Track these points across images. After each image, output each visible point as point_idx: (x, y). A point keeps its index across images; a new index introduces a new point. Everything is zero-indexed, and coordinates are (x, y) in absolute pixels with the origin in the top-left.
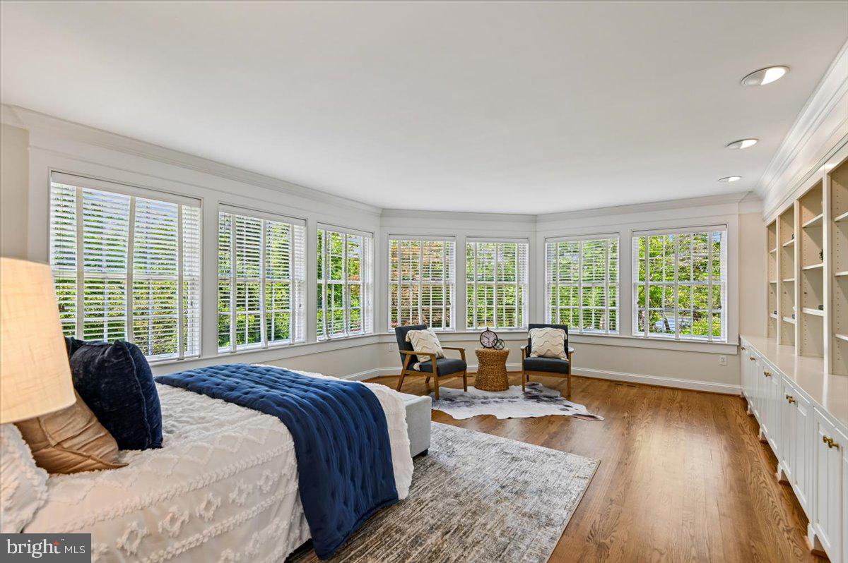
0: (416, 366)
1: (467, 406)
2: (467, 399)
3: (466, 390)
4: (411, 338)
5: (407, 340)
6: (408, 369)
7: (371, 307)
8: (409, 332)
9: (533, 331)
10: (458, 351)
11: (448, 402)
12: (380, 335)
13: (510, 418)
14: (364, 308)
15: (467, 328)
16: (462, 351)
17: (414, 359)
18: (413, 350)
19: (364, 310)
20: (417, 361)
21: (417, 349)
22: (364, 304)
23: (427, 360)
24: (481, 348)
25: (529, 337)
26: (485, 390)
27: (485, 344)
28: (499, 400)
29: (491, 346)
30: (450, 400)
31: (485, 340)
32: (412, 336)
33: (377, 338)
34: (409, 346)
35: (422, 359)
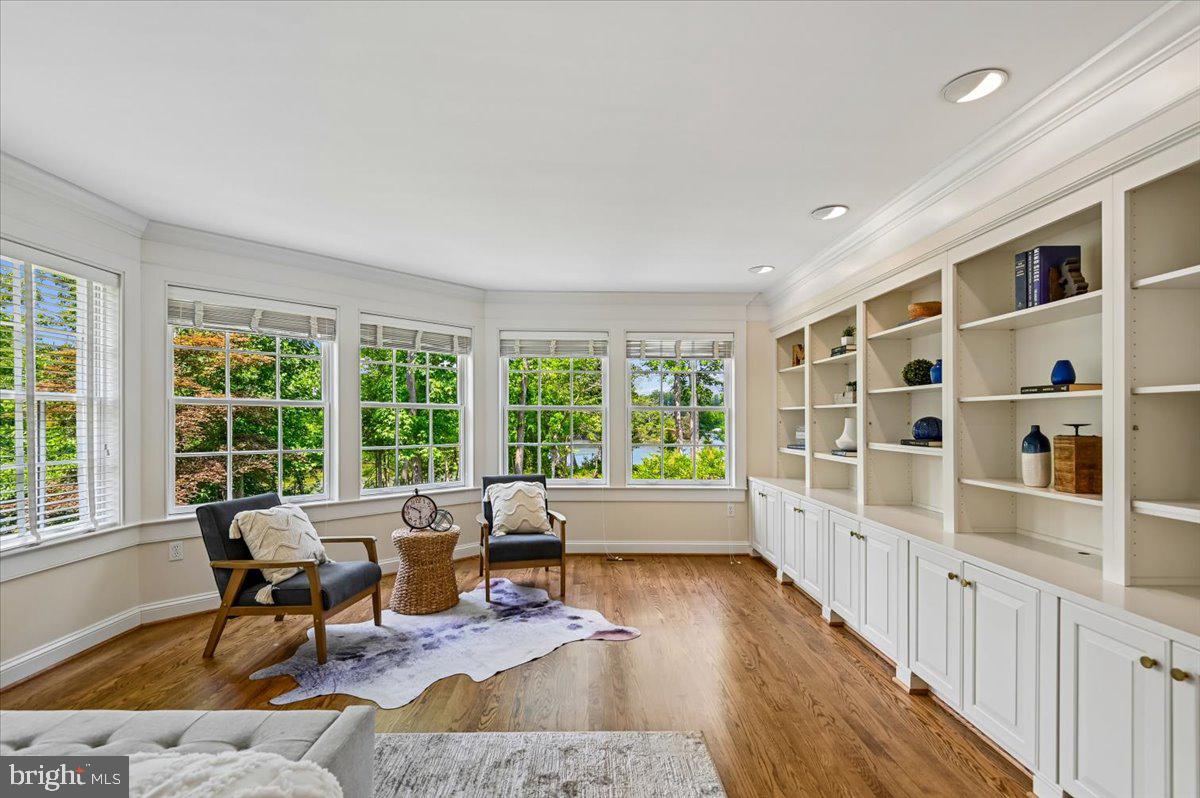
0: (263, 595)
1: (398, 664)
2: (390, 646)
3: (378, 623)
4: (245, 528)
5: (233, 534)
6: (237, 602)
7: (114, 459)
8: (240, 515)
9: (494, 488)
10: (362, 543)
11: (351, 663)
12: (142, 526)
13: (498, 673)
14: (91, 461)
15: (363, 491)
16: (370, 544)
17: (255, 578)
18: (250, 557)
19: (91, 469)
20: (265, 582)
21: (261, 554)
22: (91, 452)
23: (289, 576)
24: (404, 532)
25: (485, 499)
26: (417, 614)
27: (413, 523)
28: (456, 632)
29: (425, 524)
30: (354, 656)
31: (413, 515)
32: (246, 523)
33: (135, 532)
34: (241, 549)
35: (277, 576)
